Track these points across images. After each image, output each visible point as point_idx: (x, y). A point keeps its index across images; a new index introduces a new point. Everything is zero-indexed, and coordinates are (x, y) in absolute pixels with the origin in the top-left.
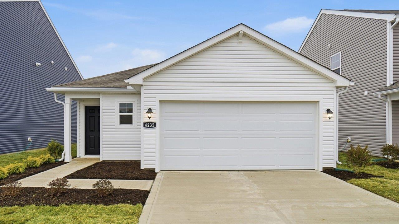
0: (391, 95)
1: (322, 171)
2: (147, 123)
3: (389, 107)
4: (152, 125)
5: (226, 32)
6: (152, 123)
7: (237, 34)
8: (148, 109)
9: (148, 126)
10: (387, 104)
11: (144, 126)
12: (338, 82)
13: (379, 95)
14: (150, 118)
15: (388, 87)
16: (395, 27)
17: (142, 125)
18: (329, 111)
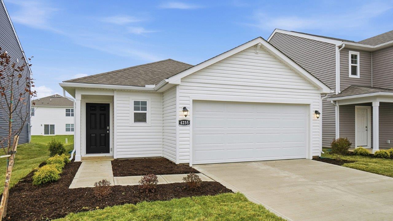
0: (339, 101)
1: (312, 159)
2: (182, 121)
3: (337, 110)
4: (186, 122)
5: (249, 43)
6: (187, 121)
7: (256, 46)
8: (183, 108)
9: (183, 124)
10: (336, 108)
11: (180, 124)
12: (324, 90)
13: (332, 100)
14: (186, 116)
15: (337, 95)
16: (341, 50)
17: (178, 123)
18: (317, 112)
